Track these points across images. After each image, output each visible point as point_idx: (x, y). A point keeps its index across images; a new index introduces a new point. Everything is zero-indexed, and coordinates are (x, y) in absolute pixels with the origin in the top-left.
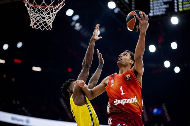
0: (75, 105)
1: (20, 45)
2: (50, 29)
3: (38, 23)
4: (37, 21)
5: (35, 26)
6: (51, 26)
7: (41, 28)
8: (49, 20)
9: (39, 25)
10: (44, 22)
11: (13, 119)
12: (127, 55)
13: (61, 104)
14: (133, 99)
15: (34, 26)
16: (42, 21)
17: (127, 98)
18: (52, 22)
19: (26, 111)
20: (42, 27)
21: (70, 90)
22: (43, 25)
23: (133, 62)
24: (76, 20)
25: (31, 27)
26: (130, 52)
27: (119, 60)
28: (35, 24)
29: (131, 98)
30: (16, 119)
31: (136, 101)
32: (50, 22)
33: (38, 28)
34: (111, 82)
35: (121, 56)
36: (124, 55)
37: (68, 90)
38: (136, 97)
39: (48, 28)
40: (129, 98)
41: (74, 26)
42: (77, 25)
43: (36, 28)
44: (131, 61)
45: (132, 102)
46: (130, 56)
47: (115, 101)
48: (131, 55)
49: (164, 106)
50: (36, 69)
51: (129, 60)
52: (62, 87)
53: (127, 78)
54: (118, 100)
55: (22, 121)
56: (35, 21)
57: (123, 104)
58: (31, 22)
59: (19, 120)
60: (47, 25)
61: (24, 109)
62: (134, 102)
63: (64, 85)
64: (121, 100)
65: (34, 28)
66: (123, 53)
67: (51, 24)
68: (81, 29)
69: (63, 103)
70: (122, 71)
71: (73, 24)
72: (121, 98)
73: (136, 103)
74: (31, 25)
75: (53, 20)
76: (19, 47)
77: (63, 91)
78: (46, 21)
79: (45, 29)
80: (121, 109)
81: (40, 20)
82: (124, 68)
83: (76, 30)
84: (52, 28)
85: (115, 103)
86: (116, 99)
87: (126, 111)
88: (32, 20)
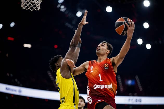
0: (62, 77)
1: (12, 25)
2: (39, 10)
3: (28, 5)
4: (27, 3)
5: (26, 7)
6: (39, 7)
7: (30, 9)
8: (37, 2)
9: (29, 6)
10: (33, 4)
11: (8, 89)
12: (104, 46)
13: (49, 76)
14: (109, 85)
15: (24, 7)
16: (32, 2)
17: (104, 85)
18: (40, 3)
19: (19, 82)
20: (32, 8)
21: (57, 64)
22: (32, 6)
23: (109, 51)
24: (62, 2)
25: (22, 7)
26: (107, 43)
27: (97, 50)
28: (26, 5)
29: (107, 85)
30: (9, 89)
31: (112, 87)
32: (39, 3)
33: (28, 9)
34: (91, 68)
35: (99, 47)
36: (102, 45)
37: (56, 64)
38: (111, 84)
39: (36, 8)
40: (106, 85)
41: (60, 8)
42: (62, 7)
43: (26, 9)
44: (108, 50)
45: (108, 88)
46: (107, 47)
47: (94, 86)
48: (108, 45)
49: (137, 78)
50: (26, 45)
51: (106, 50)
52: (51, 60)
53: (105, 67)
54: (98, 85)
55: (15, 91)
56: (25, 3)
57: (102, 89)
58: (22, 4)
59: (12, 90)
60: (36, 6)
61: (16, 80)
62: (110, 88)
63: (53, 59)
64: (100, 85)
65: (24, 8)
66: (101, 44)
67: (39, 5)
68: (66, 11)
69: (50, 75)
70: (100, 60)
71: (59, 6)
72: (99, 83)
73: (112, 89)
74: (21, 6)
75: (41, 2)
76: (12, 27)
77: (51, 64)
78: (35, 2)
79: (34, 9)
80: (101, 93)
81: (30, 2)
82: (102, 56)
83: (61, 12)
84: (40, 8)
85: (94, 87)
86: (96, 84)
87: (104, 94)
88: (23, 2)
